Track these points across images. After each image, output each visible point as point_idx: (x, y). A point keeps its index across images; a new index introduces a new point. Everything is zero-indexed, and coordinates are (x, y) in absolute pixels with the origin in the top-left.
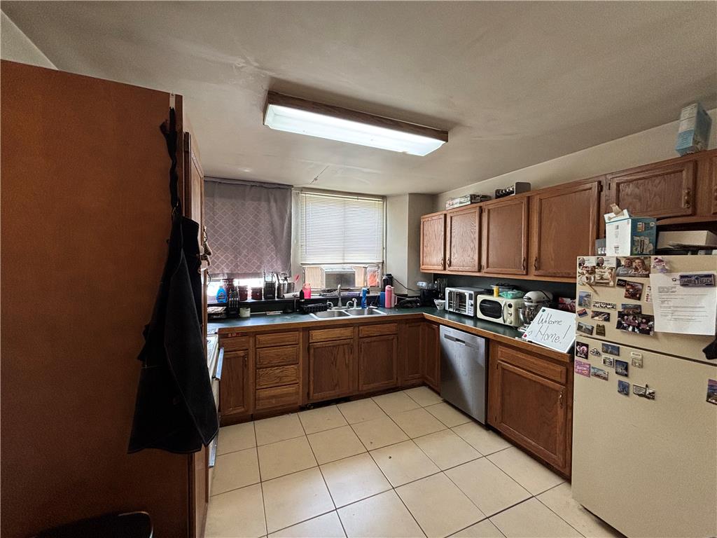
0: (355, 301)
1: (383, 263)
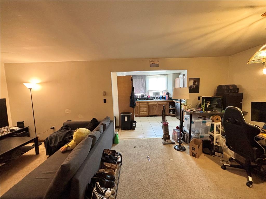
0: (159, 98)
1: (167, 90)
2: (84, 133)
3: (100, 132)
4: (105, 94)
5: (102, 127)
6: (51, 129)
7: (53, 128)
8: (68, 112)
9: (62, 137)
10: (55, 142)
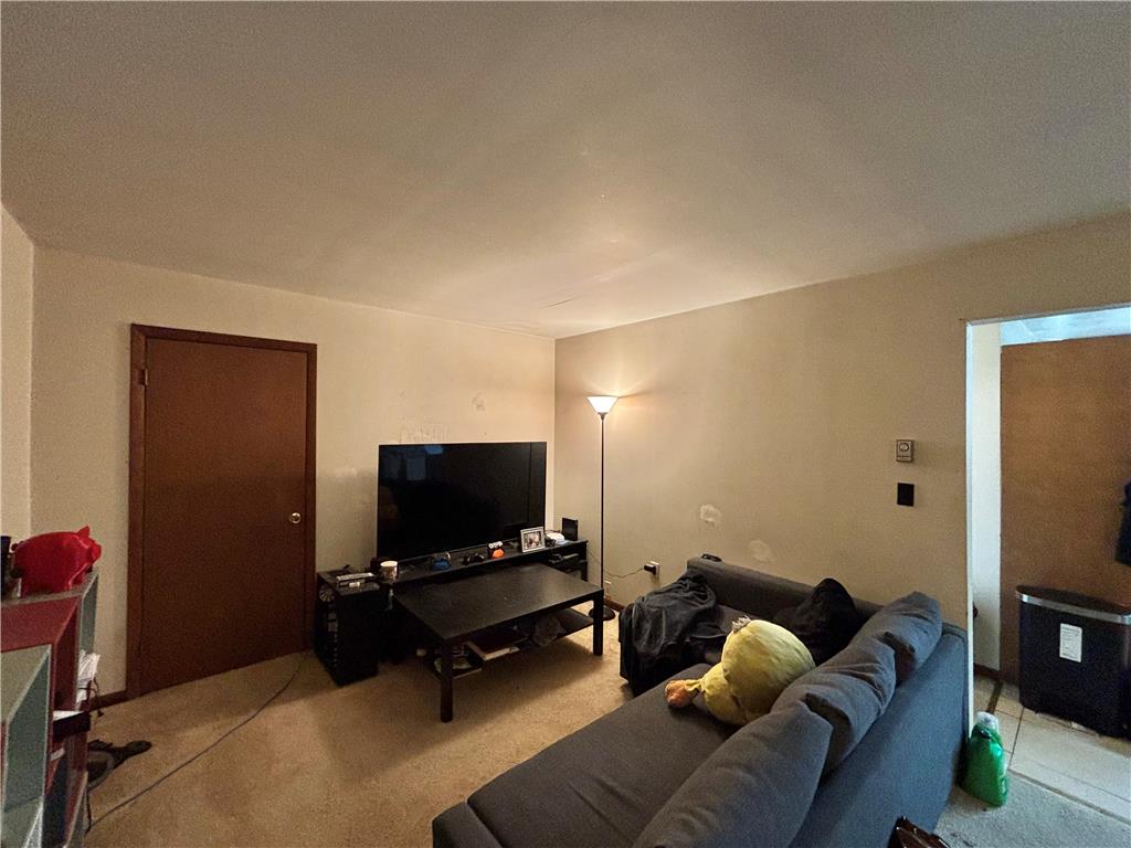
2: (777, 658)
3: (877, 688)
4: (909, 453)
5: (890, 663)
6: (644, 571)
7: (653, 570)
8: (710, 520)
9: (680, 627)
10: (651, 636)
